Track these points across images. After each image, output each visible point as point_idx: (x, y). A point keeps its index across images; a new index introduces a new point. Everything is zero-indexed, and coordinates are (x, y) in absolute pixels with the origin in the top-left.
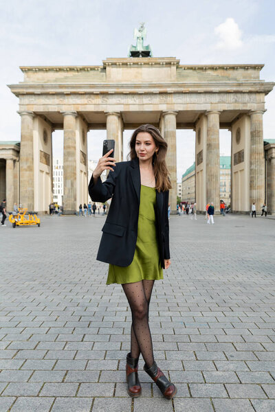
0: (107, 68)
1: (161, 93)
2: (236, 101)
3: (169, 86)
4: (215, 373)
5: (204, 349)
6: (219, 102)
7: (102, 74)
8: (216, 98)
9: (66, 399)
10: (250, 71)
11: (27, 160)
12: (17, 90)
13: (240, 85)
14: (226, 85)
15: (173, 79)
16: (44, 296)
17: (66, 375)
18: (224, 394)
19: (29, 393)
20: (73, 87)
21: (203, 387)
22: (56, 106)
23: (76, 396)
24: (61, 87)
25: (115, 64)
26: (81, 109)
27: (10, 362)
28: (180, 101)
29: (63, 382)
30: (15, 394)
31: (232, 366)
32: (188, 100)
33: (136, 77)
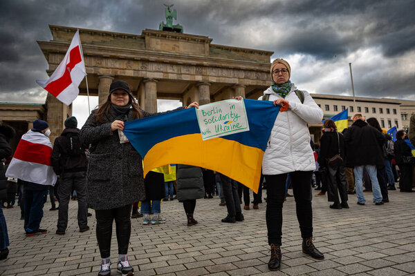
0: (147, 38)
1: (197, 66)
2: (258, 78)
3: (205, 60)
6: (245, 78)
7: (140, 42)
8: (242, 75)
10: (263, 56)
12: (47, 48)
13: (261, 65)
14: (251, 64)
15: (207, 54)
20: (113, 51)
22: (93, 69)
24: (100, 49)
25: (155, 35)
26: (119, 73)
28: (212, 74)
32: (220, 74)
33: (174, 49)
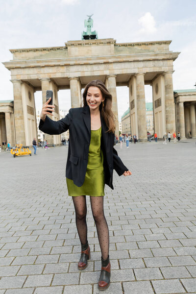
0: (68, 48)
1: (105, 63)
2: (154, 66)
3: (110, 58)
4: (152, 235)
5: (144, 222)
6: (143, 67)
7: (65, 52)
8: (141, 64)
9: (67, 255)
10: (163, 45)
11: (19, 112)
12: (9, 66)
14: (147, 55)
15: (112, 53)
16: (42, 199)
17: (64, 242)
18: (158, 246)
19: (44, 253)
20: (46, 62)
21: (146, 243)
22: (36, 75)
23: (72, 253)
24: (38, 62)
25: (73, 45)
26: (53, 76)
27: (30, 237)
28: (117, 68)
29: (63, 246)
30: (36, 254)
31: (161, 231)
32: (123, 66)
33: (88, 53)
